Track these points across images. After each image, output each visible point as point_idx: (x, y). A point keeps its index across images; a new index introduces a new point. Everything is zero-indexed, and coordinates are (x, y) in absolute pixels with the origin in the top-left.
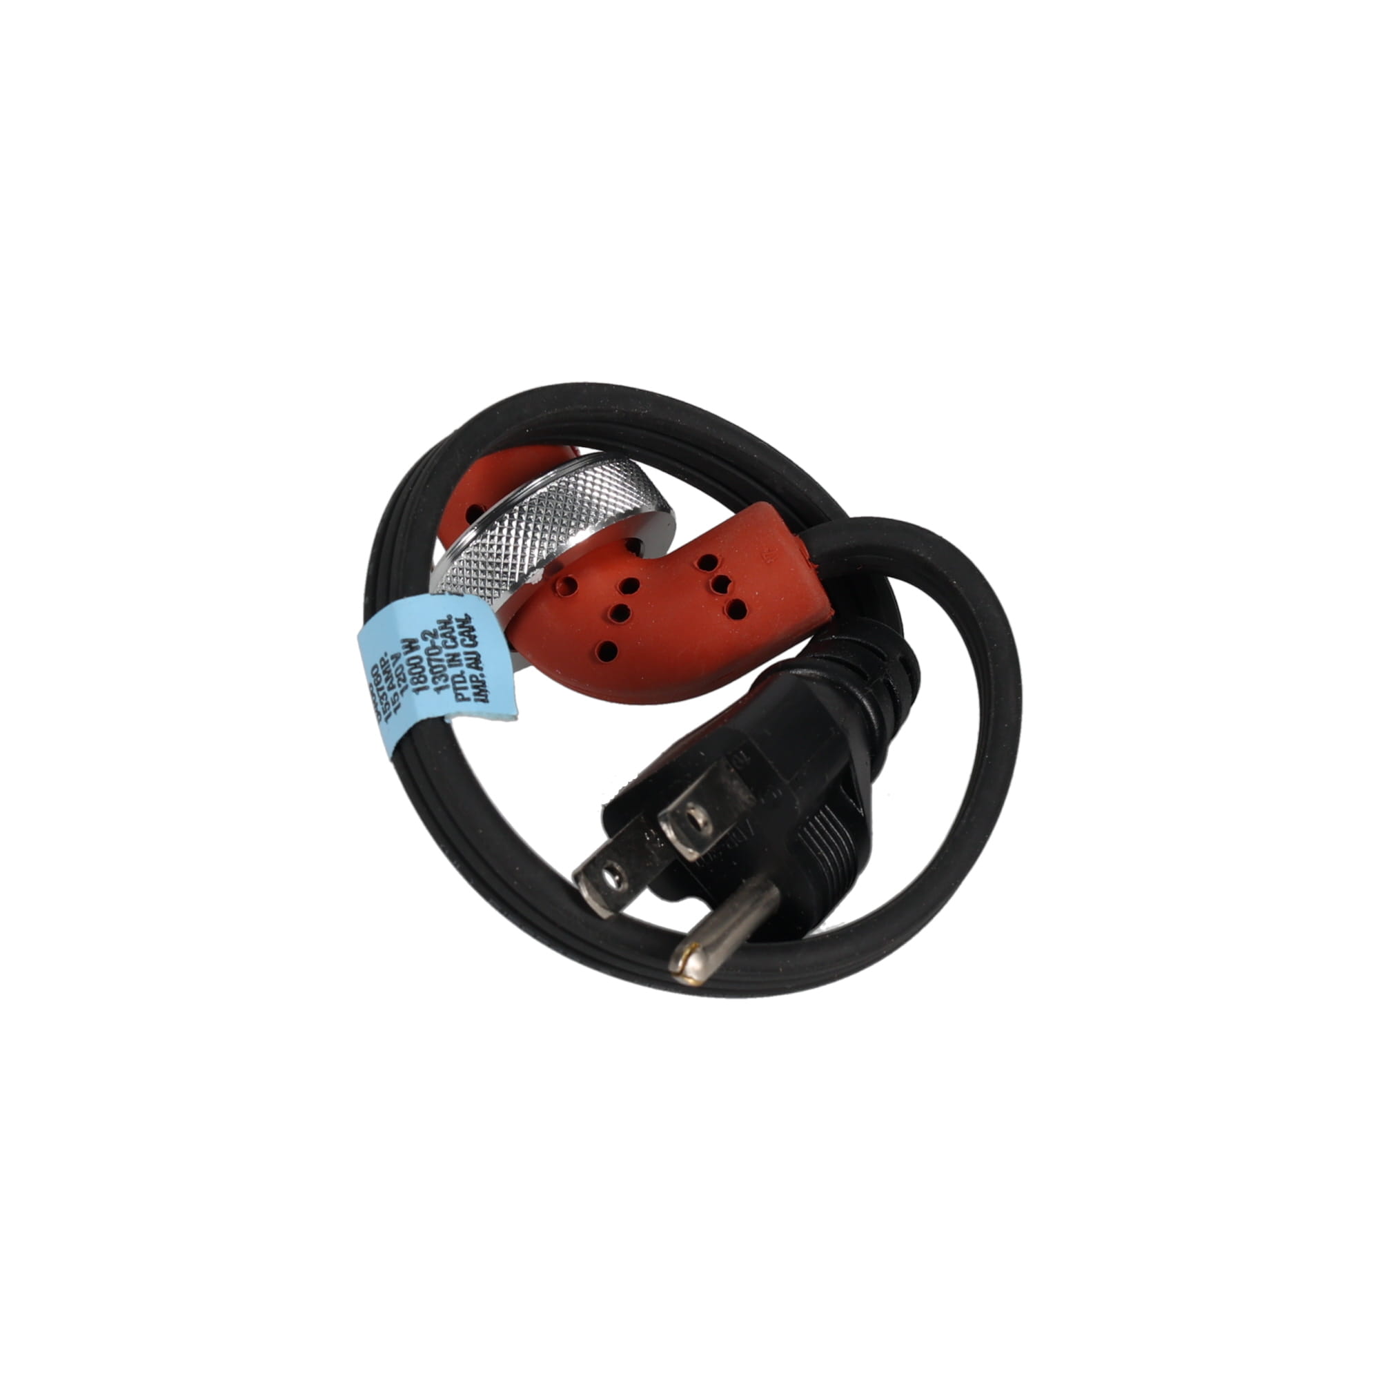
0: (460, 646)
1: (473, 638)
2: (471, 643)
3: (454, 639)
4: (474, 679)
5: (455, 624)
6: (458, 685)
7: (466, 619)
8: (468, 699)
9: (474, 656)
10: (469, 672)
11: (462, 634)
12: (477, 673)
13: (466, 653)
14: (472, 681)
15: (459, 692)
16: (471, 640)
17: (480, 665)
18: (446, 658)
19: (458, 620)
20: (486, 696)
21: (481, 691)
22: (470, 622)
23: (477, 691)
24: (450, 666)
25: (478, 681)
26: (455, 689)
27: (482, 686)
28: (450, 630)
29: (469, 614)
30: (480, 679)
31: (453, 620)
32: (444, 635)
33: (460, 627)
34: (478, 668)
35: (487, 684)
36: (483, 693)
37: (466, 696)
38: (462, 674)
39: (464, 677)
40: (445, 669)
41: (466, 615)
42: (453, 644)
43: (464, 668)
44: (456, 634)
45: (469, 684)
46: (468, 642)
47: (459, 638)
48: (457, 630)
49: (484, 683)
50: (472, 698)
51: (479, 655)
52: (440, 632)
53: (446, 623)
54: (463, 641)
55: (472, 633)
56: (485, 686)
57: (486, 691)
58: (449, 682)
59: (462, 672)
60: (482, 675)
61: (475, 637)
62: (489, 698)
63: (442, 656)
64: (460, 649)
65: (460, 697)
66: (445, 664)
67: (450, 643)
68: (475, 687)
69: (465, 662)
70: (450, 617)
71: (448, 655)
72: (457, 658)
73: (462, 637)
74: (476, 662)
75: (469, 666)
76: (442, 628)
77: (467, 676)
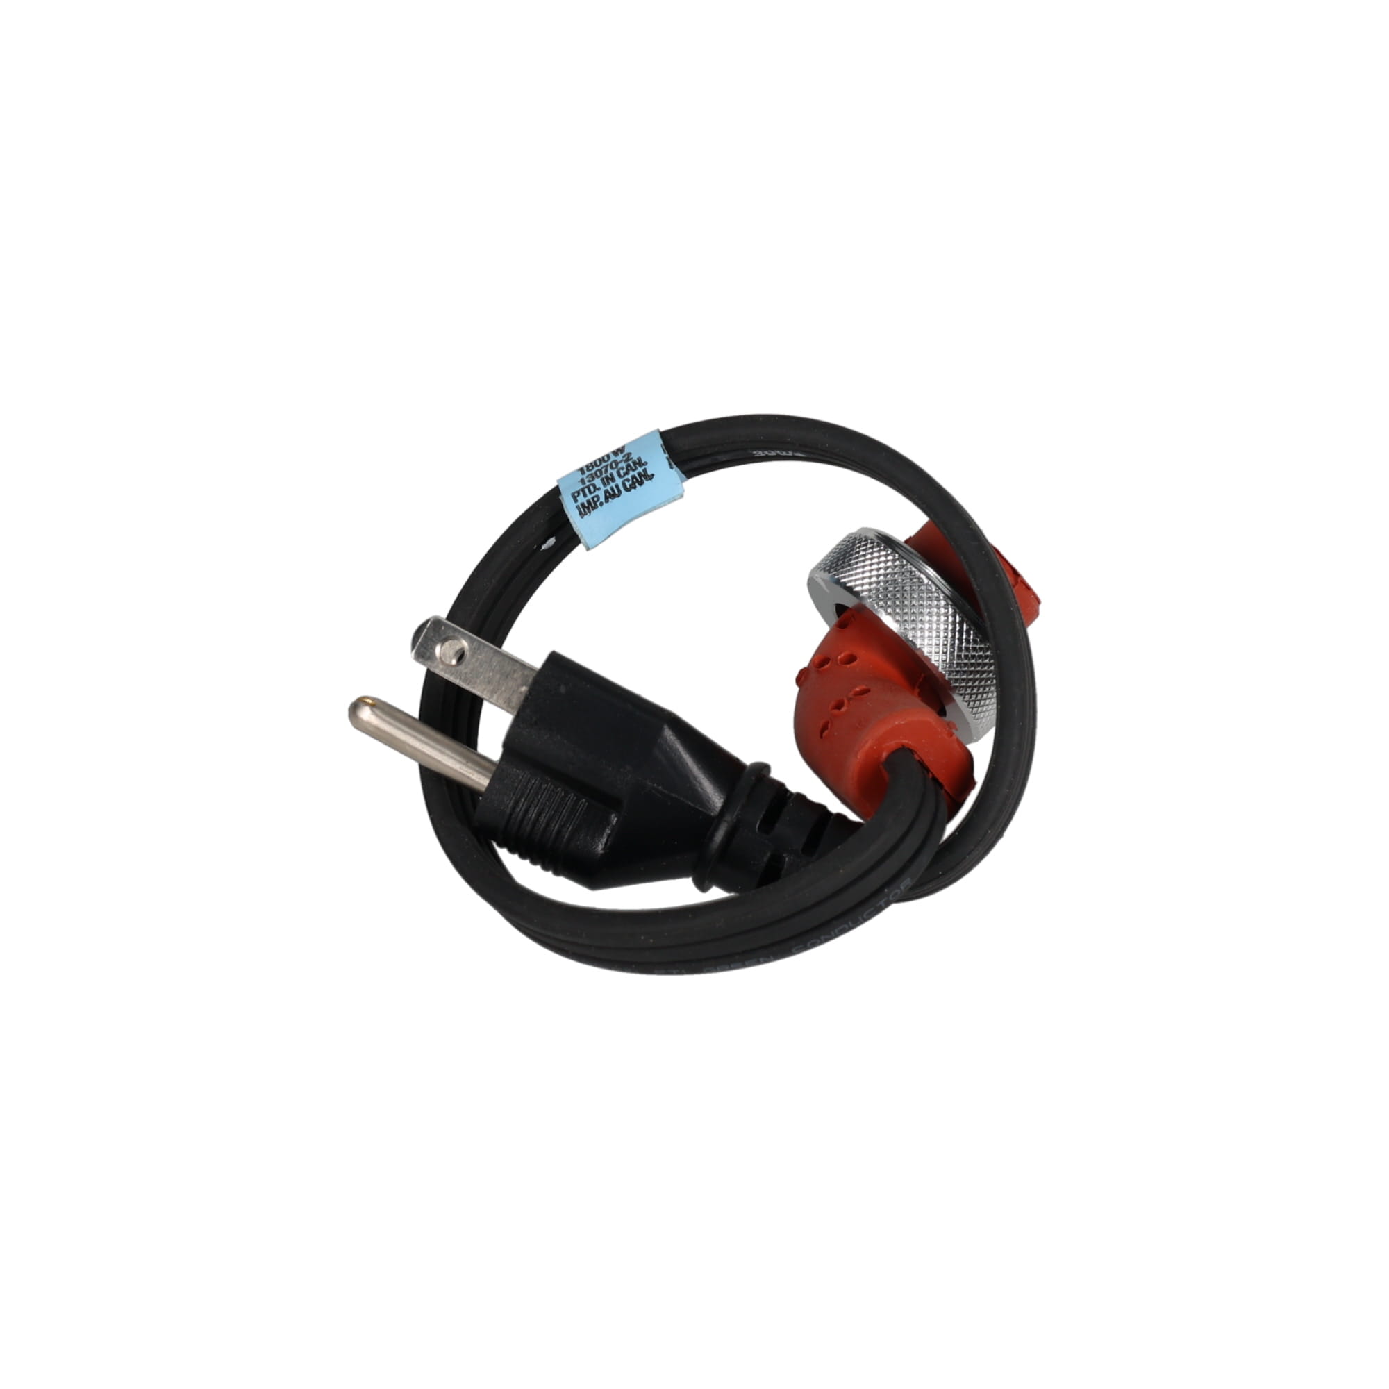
0: (622, 480)
1: (633, 486)
2: (628, 487)
3: (627, 473)
4: (596, 499)
5: (640, 469)
6: (586, 490)
7: (649, 476)
8: (576, 501)
9: (617, 493)
10: (601, 494)
11: (633, 477)
12: (602, 499)
13: (617, 486)
14: (593, 498)
15: (581, 492)
16: (630, 485)
17: (610, 500)
18: (608, 474)
19: (645, 470)
20: (586, 514)
21: (588, 508)
22: (647, 480)
23: (586, 505)
24: (602, 480)
25: (595, 503)
26: (583, 490)
27: (592, 507)
28: (634, 468)
29: (654, 477)
30: (598, 503)
31: (644, 467)
32: (629, 465)
33: (639, 474)
34: (607, 499)
35: (596, 510)
36: (586, 510)
37: (578, 498)
38: (596, 489)
39: (595, 491)
40: (598, 477)
41: (653, 475)
42: (622, 474)
43: (603, 489)
44: (631, 473)
45: (589, 497)
46: (628, 484)
47: (629, 477)
48: (635, 473)
49: (595, 507)
50: (579, 503)
51: (619, 496)
52: (630, 462)
53: (640, 463)
54: (628, 480)
55: (637, 485)
56: (593, 510)
57: (590, 512)
58: (587, 484)
59: (599, 489)
60: (601, 504)
61: (635, 488)
62: (585, 517)
63: (610, 471)
64: (619, 481)
65: (576, 495)
66: (604, 475)
67: (622, 472)
68: (589, 502)
69: (608, 488)
70: (646, 463)
71: (611, 474)
72: (610, 481)
73: (630, 478)
74: (610, 496)
75: (606, 492)
76: (634, 463)
77: (597, 493)
